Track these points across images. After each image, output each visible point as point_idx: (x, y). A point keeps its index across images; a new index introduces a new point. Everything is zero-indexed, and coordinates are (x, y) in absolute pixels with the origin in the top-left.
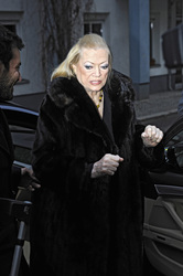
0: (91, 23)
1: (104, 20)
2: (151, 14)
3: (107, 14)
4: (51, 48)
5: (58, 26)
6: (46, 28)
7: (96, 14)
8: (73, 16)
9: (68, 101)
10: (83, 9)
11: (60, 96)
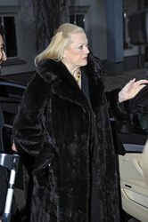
0: (75, 14)
1: (85, 12)
2: (123, 6)
3: (88, 7)
4: (43, 35)
5: (49, 17)
6: (39, 19)
7: (79, 7)
8: (61, 9)
9: (54, 77)
10: (69, 3)
11: (48, 73)
